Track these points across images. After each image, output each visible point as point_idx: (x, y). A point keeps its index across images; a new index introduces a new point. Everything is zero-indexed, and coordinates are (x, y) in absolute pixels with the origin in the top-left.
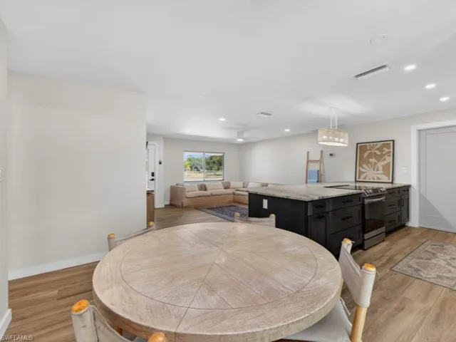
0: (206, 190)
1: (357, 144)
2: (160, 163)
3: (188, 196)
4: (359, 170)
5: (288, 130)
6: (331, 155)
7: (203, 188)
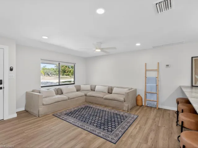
0: (62, 93)
1: (192, 58)
2: (11, 70)
3: (45, 103)
4: (195, 78)
5: (138, 44)
6: (167, 66)
7: (60, 92)
